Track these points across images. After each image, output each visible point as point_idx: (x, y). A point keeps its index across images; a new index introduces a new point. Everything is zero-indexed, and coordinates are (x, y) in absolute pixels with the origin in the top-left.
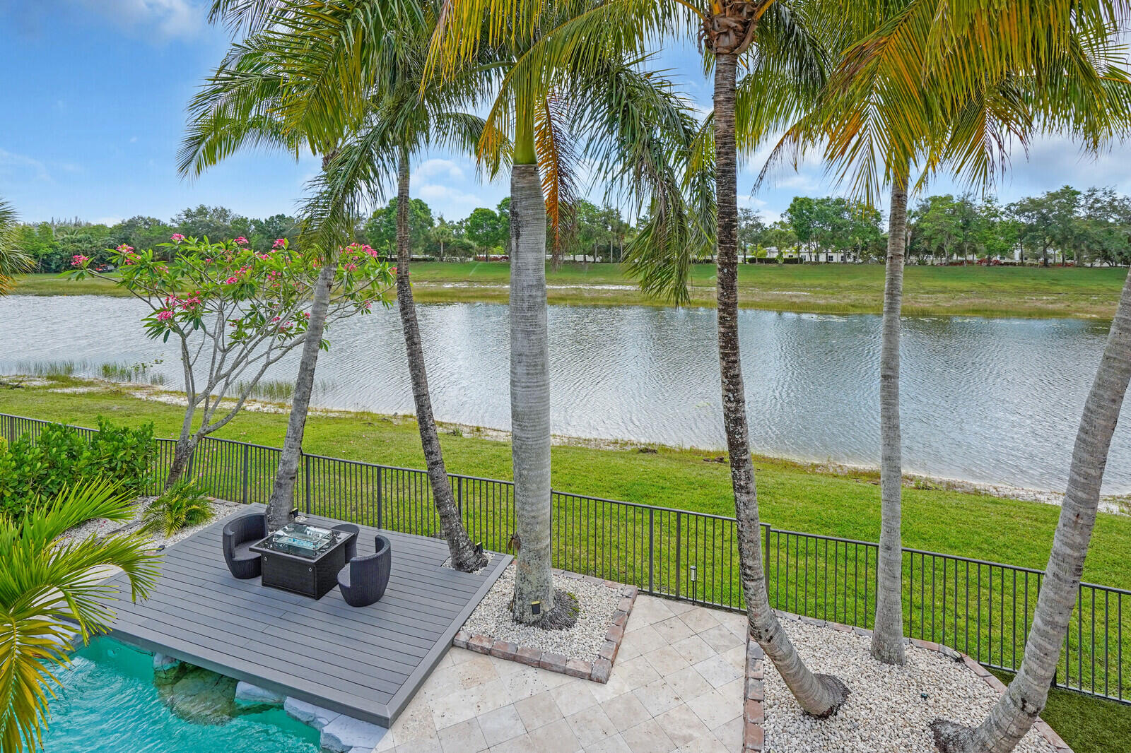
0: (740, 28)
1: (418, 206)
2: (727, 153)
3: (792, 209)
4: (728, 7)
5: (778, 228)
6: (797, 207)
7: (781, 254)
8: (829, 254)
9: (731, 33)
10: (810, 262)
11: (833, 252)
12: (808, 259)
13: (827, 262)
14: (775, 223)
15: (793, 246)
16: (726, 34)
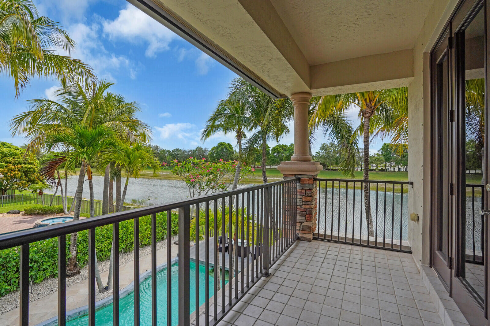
0: (371, 112)
1: (229, 146)
2: (367, 141)
3: (383, 149)
4: (368, 107)
5: (376, 156)
6: (385, 148)
7: (377, 167)
8: (399, 168)
9: (369, 113)
10: (391, 171)
11: (401, 167)
12: (390, 170)
13: (398, 171)
14: (375, 154)
15: (383, 164)
16: (368, 113)
